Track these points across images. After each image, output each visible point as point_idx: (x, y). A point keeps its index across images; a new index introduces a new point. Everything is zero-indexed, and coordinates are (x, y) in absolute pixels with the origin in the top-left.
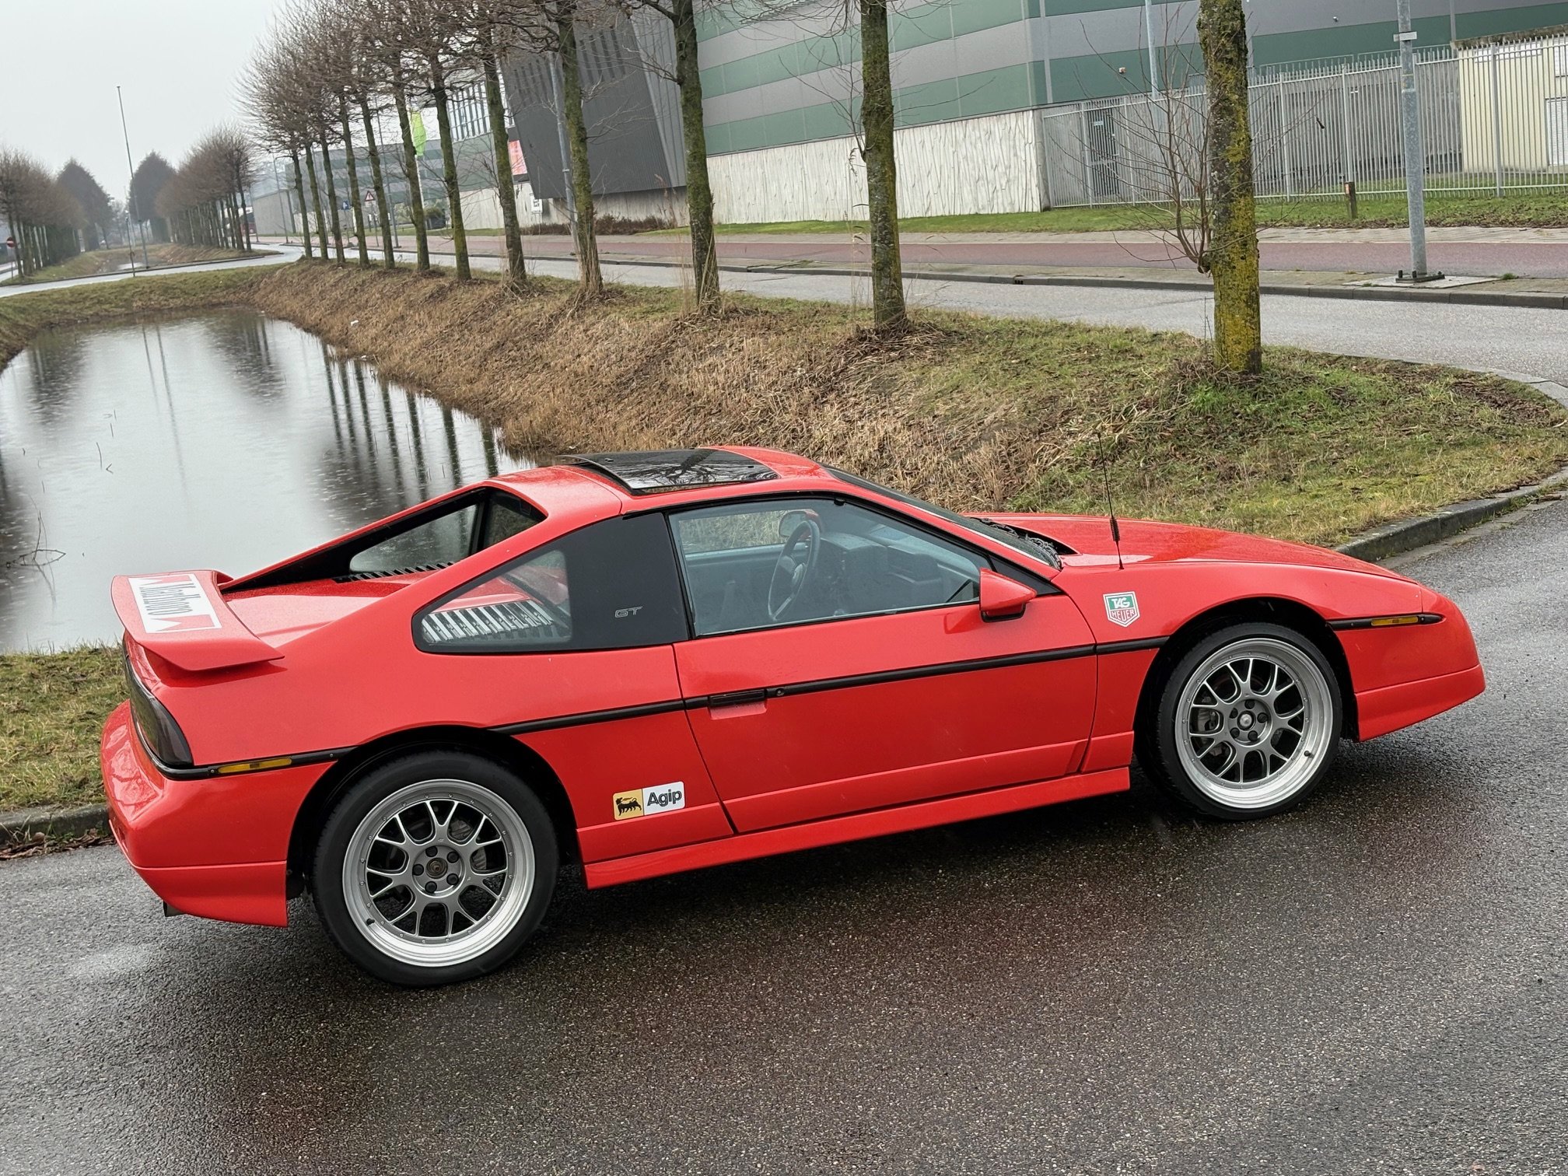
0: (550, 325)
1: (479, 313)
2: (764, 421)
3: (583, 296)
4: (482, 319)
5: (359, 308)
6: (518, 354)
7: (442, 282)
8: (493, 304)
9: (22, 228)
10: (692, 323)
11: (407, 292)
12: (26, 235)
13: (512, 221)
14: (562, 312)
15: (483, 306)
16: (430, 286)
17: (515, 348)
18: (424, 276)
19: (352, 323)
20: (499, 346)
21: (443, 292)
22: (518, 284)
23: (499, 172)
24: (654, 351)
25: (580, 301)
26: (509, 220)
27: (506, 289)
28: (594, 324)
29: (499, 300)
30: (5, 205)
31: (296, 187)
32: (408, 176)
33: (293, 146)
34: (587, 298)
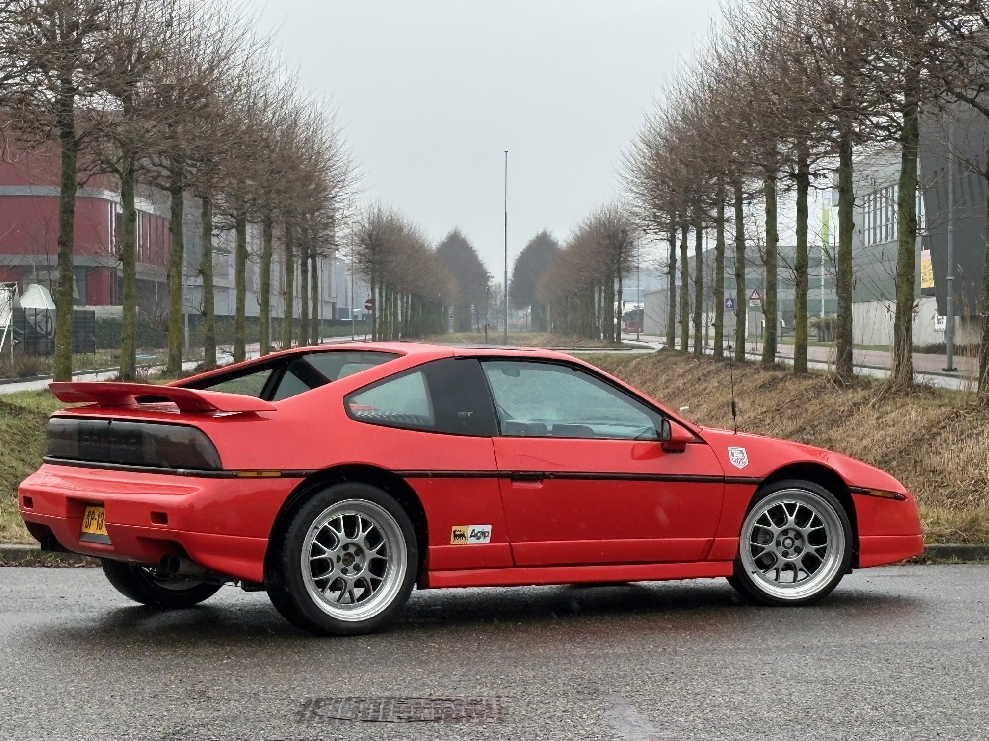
0: (851, 413)
1: (796, 402)
2: (976, 491)
3: (890, 388)
4: (798, 406)
5: (694, 396)
6: (813, 438)
7: (780, 374)
8: (811, 394)
9: (384, 293)
10: (968, 413)
11: (744, 382)
12: (388, 300)
13: (846, 311)
14: (866, 401)
15: (802, 395)
16: (764, 376)
17: (812, 432)
18: (766, 369)
19: (682, 409)
20: (801, 430)
21: (775, 382)
22: (842, 376)
23: (840, 260)
24: (923, 435)
25: (886, 392)
26: (842, 310)
27: (828, 381)
28: (887, 413)
29: (819, 390)
30: (370, 265)
31: (668, 273)
32: (766, 263)
33: (671, 228)
34: (894, 389)
